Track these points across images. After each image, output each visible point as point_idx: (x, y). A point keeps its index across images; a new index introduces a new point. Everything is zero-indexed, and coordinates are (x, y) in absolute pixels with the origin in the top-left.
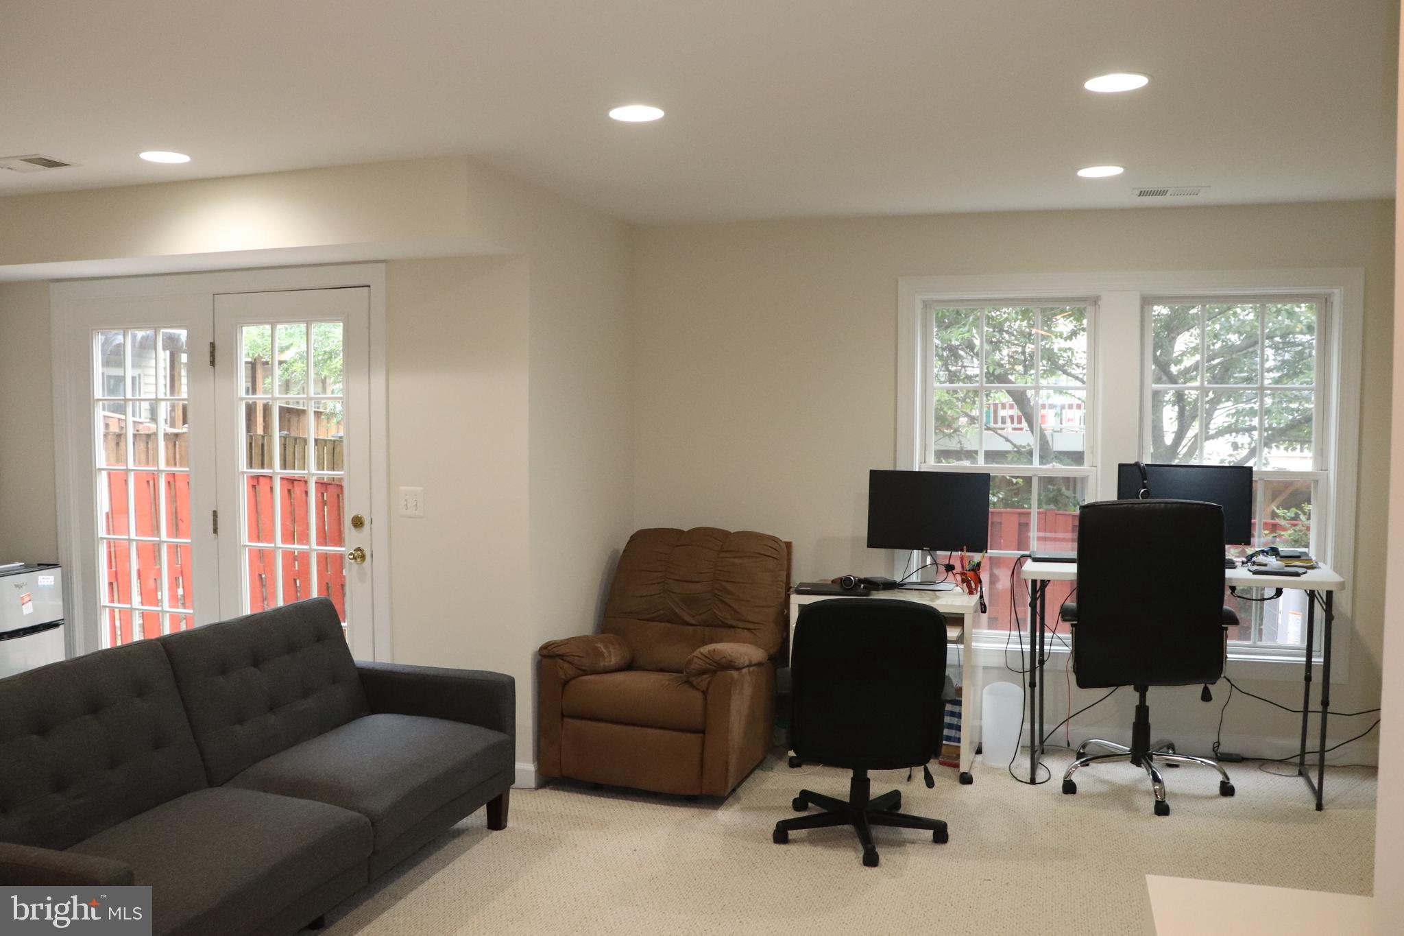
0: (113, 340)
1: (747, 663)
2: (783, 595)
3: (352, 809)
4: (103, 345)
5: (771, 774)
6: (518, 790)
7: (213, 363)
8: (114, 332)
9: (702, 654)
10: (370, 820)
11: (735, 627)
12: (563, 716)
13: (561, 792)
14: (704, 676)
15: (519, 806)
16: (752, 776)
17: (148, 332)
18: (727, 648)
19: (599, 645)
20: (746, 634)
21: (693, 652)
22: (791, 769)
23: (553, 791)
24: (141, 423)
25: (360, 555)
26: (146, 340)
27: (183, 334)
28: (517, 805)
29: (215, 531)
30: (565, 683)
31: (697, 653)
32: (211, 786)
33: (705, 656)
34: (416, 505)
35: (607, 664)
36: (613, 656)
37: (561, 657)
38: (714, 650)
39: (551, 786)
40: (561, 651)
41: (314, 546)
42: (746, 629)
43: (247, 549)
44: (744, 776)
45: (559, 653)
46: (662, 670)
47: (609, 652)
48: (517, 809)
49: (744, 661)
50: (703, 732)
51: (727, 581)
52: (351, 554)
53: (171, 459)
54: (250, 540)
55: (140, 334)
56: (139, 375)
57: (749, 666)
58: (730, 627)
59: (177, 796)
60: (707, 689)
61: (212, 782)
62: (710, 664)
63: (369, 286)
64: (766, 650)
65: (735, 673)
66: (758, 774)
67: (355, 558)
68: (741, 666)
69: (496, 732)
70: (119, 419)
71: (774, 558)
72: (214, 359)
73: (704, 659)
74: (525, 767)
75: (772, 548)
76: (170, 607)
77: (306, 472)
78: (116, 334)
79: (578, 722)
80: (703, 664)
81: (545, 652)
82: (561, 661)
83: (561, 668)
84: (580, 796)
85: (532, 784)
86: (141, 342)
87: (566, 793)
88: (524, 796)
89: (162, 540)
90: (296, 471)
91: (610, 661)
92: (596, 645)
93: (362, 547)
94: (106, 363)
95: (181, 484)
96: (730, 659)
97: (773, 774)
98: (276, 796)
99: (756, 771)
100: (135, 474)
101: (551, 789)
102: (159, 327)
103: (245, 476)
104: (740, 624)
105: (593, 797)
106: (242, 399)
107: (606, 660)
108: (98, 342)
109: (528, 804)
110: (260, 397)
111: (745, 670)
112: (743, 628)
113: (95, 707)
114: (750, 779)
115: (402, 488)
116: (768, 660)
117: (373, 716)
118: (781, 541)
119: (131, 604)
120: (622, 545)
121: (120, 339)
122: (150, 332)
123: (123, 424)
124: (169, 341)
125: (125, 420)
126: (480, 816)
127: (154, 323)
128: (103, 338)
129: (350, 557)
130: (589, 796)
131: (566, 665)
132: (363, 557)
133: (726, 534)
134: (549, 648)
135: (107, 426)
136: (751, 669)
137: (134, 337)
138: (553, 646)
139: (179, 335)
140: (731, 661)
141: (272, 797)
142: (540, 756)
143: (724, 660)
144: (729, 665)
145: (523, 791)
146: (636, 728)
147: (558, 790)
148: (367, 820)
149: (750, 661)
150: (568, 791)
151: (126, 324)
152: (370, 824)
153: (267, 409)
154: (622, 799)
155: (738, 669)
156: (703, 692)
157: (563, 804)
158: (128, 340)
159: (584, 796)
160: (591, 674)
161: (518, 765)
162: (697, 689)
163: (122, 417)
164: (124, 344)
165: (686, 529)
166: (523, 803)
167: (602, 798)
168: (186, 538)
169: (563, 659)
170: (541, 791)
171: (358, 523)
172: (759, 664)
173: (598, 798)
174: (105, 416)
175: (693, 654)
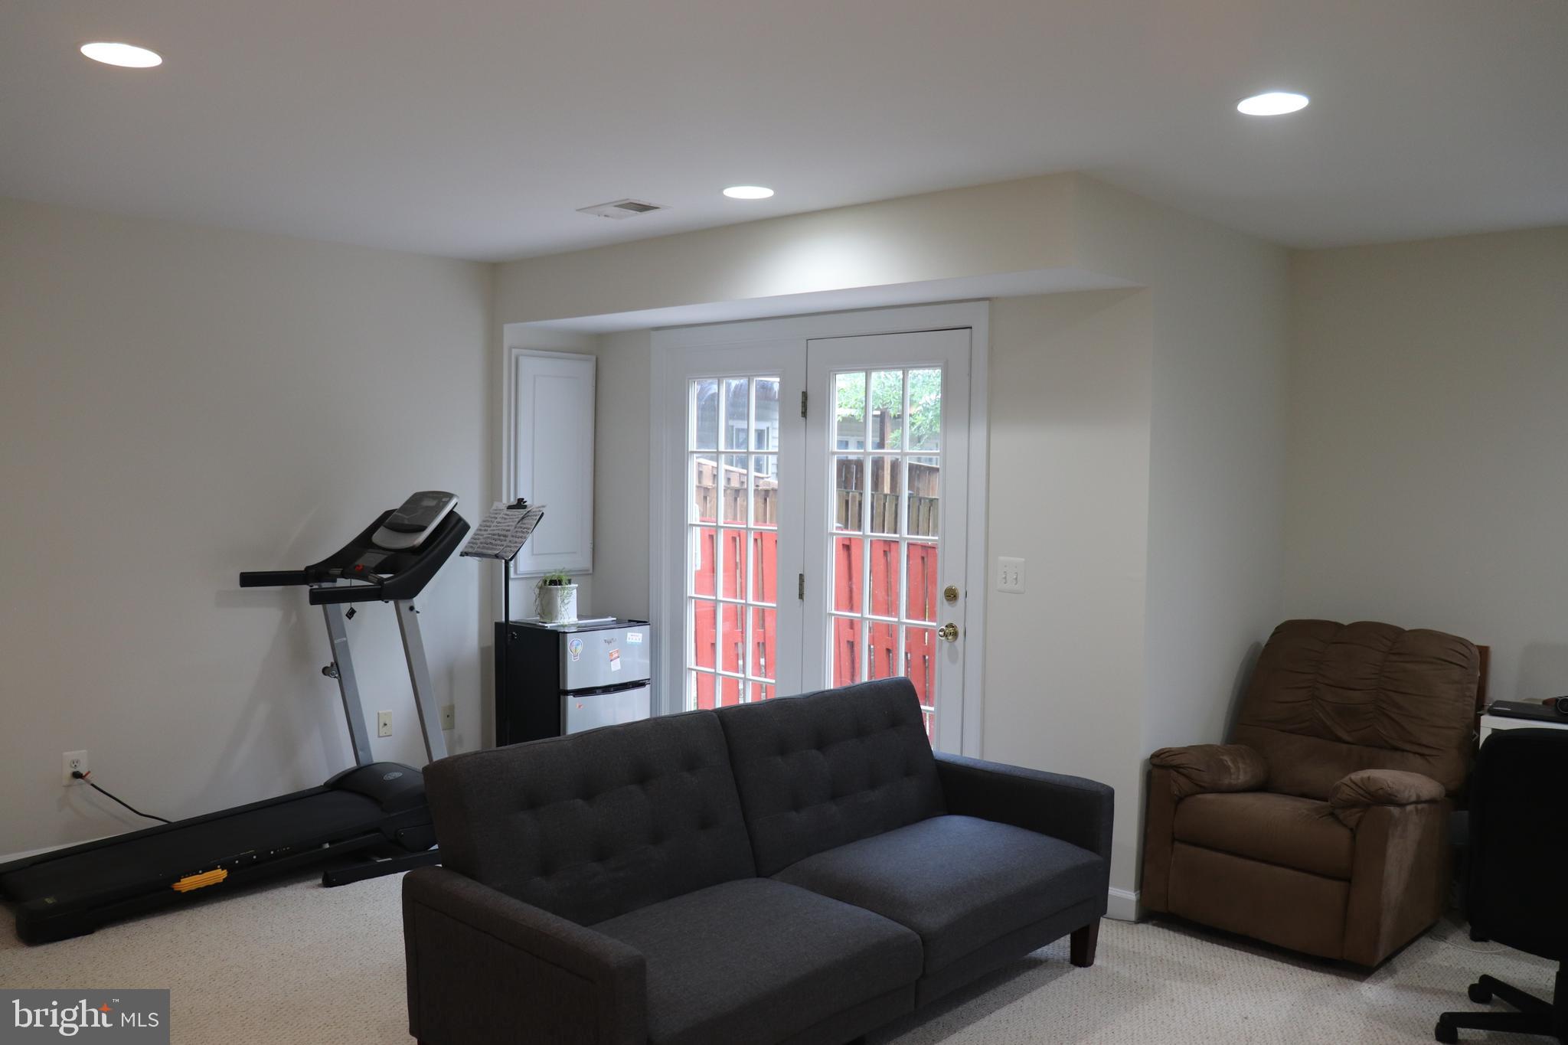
0: (708, 390)
1: (1414, 798)
2: (1472, 715)
3: (902, 923)
4: (698, 395)
5: (1443, 945)
6: (1114, 922)
7: (804, 414)
8: (710, 381)
9: (1351, 780)
10: (921, 937)
11: (1403, 751)
12: (1174, 840)
13: (1166, 931)
14: (1355, 810)
15: (1113, 941)
16: (1416, 944)
17: (742, 381)
18: (1387, 777)
19: (1226, 758)
20: (1418, 761)
21: (1343, 777)
22: (1474, 943)
23: (1155, 928)
24: (762, 478)
25: (951, 632)
26: (740, 389)
27: (775, 382)
28: (1110, 939)
29: (801, 596)
30: (1181, 799)
31: (1346, 780)
32: (758, 876)
33: (1356, 785)
34: (1016, 579)
35: (1233, 782)
36: (1241, 773)
37: (1177, 768)
38: (1369, 778)
39: (1154, 922)
40: (1177, 761)
41: (903, 618)
42: (1418, 754)
43: (833, 618)
44: (1403, 943)
45: (1175, 763)
46: (1304, 795)
47: (1238, 769)
48: (1110, 944)
49: (1410, 796)
50: (1349, 881)
51: (1395, 692)
52: (941, 630)
53: (761, 517)
54: (837, 609)
55: (734, 383)
56: (768, 428)
57: (1418, 802)
58: (1396, 749)
59: (719, 880)
60: (1358, 825)
61: (761, 870)
62: (1362, 796)
63: (971, 328)
64: (1443, 784)
65: (1395, 811)
66: (1425, 942)
67: (945, 635)
68: (1404, 802)
69: (1087, 851)
70: (740, 474)
71: (1461, 666)
72: (806, 410)
73: (1353, 786)
74: (1123, 893)
75: (1460, 653)
76: (753, 675)
77: (897, 536)
78: (712, 383)
79: (1192, 849)
80: (1354, 795)
81: (1156, 761)
82: (1175, 773)
83: (1174, 781)
84: (1188, 938)
85: (1133, 917)
86: (735, 392)
87: (1171, 933)
88: (1120, 929)
89: (749, 602)
90: (885, 535)
91: (1238, 779)
92: (1221, 757)
93: (955, 624)
94: (731, 416)
95: (769, 544)
96: (1390, 792)
97: (1447, 945)
98: (821, 897)
99: (1423, 939)
100: (724, 531)
101: (1154, 925)
102: (752, 376)
103: (834, 537)
104: (1408, 747)
105: (1204, 942)
106: (834, 453)
107: (1233, 777)
108: (694, 391)
109: (1123, 939)
110: (889, 453)
111: (1409, 808)
112: (1415, 753)
113: (642, 776)
114: (1413, 948)
115: (1001, 558)
116: (1447, 795)
117: (948, 817)
118: (1472, 644)
119: (715, 669)
120: (1265, 637)
121: (714, 388)
122: (744, 381)
123: (744, 479)
124: (762, 390)
125: (747, 475)
126: (1061, 947)
127: (747, 370)
128: (699, 387)
129: (941, 633)
130: (1199, 941)
131: (1182, 780)
132: (955, 634)
133: (1398, 632)
134: (1162, 756)
135: (729, 480)
136: (1420, 806)
137: (728, 385)
138: (1167, 754)
139: (772, 383)
140: (1390, 795)
141: (816, 898)
142: (1143, 884)
143: (1381, 792)
144: (1384, 799)
145: (1120, 923)
146: (1264, 865)
147: (1163, 927)
148: (918, 937)
149: (1418, 796)
150: (1174, 931)
151: (721, 372)
152: (921, 943)
153: (895, 466)
154: (1240, 950)
155: (1401, 805)
156: (1351, 829)
157: (1166, 946)
158: (723, 389)
159: (1193, 939)
160: (1212, 793)
161: (1112, 891)
162: (1345, 826)
163: (745, 471)
164: (718, 393)
165: (1346, 623)
166: (1118, 938)
167: (1215, 945)
168: (771, 601)
169: (1178, 772)
170: (1142, 927)
171: (951, 595)
172: (1431, 801)
173: (1210, 944)
174: (726, 470)
175: (1342, 781)
